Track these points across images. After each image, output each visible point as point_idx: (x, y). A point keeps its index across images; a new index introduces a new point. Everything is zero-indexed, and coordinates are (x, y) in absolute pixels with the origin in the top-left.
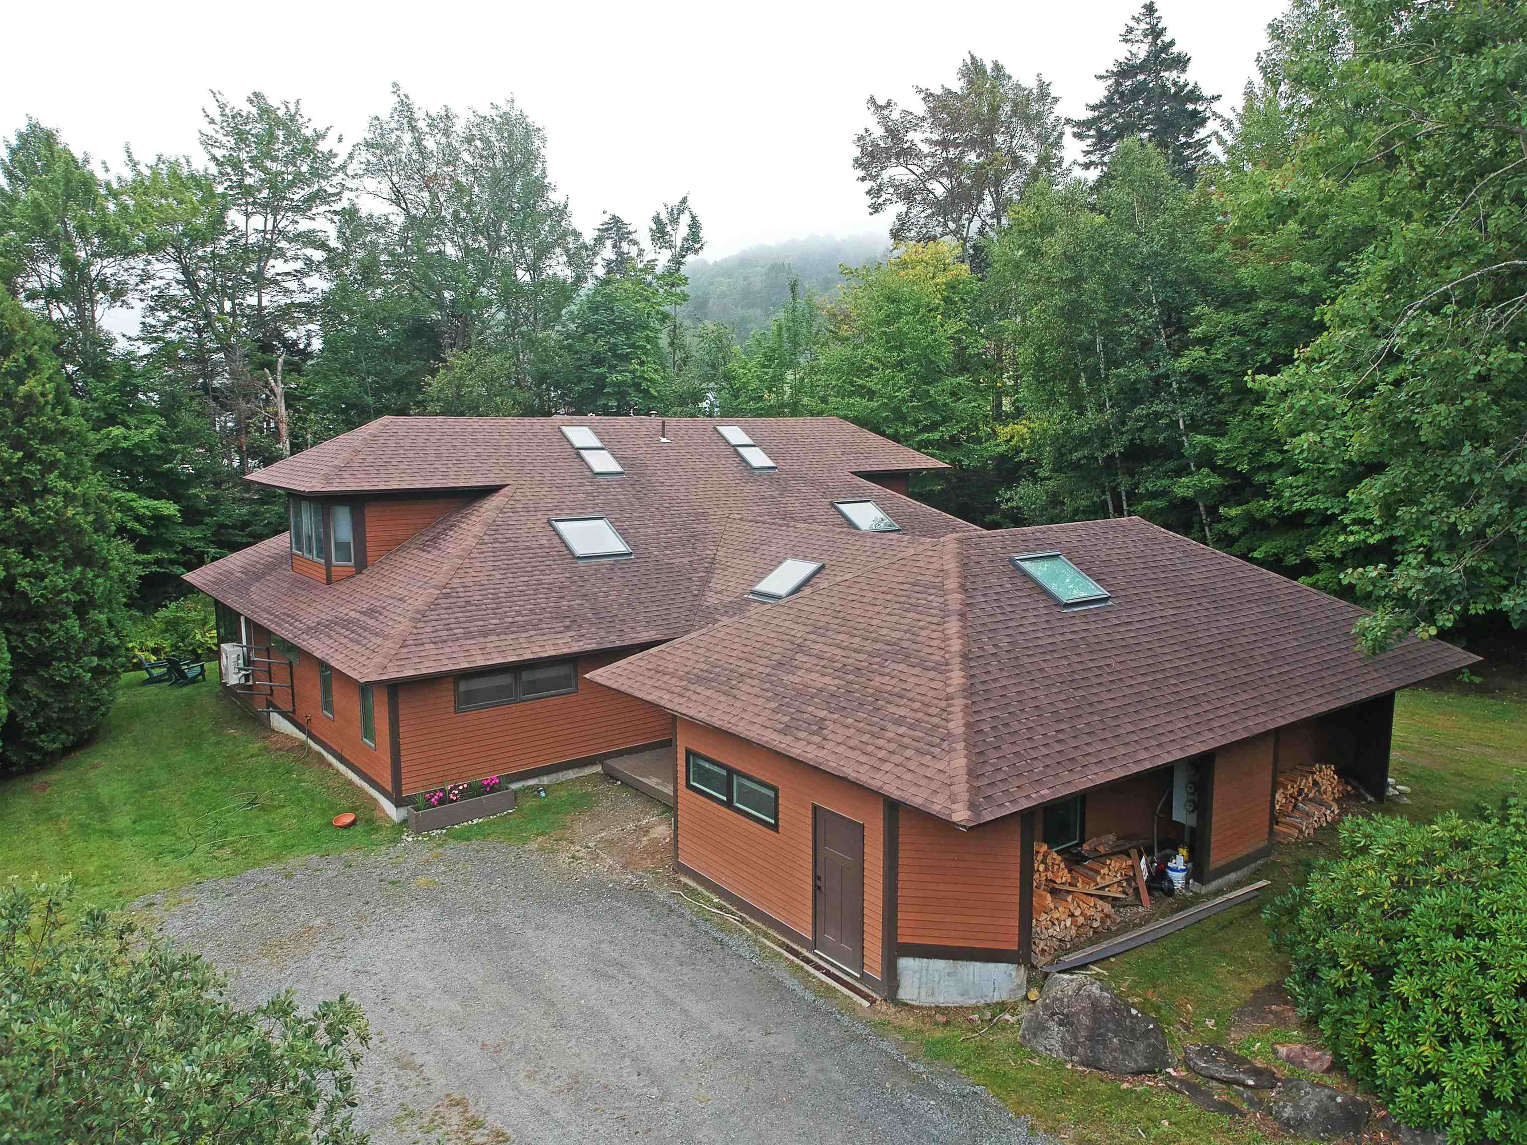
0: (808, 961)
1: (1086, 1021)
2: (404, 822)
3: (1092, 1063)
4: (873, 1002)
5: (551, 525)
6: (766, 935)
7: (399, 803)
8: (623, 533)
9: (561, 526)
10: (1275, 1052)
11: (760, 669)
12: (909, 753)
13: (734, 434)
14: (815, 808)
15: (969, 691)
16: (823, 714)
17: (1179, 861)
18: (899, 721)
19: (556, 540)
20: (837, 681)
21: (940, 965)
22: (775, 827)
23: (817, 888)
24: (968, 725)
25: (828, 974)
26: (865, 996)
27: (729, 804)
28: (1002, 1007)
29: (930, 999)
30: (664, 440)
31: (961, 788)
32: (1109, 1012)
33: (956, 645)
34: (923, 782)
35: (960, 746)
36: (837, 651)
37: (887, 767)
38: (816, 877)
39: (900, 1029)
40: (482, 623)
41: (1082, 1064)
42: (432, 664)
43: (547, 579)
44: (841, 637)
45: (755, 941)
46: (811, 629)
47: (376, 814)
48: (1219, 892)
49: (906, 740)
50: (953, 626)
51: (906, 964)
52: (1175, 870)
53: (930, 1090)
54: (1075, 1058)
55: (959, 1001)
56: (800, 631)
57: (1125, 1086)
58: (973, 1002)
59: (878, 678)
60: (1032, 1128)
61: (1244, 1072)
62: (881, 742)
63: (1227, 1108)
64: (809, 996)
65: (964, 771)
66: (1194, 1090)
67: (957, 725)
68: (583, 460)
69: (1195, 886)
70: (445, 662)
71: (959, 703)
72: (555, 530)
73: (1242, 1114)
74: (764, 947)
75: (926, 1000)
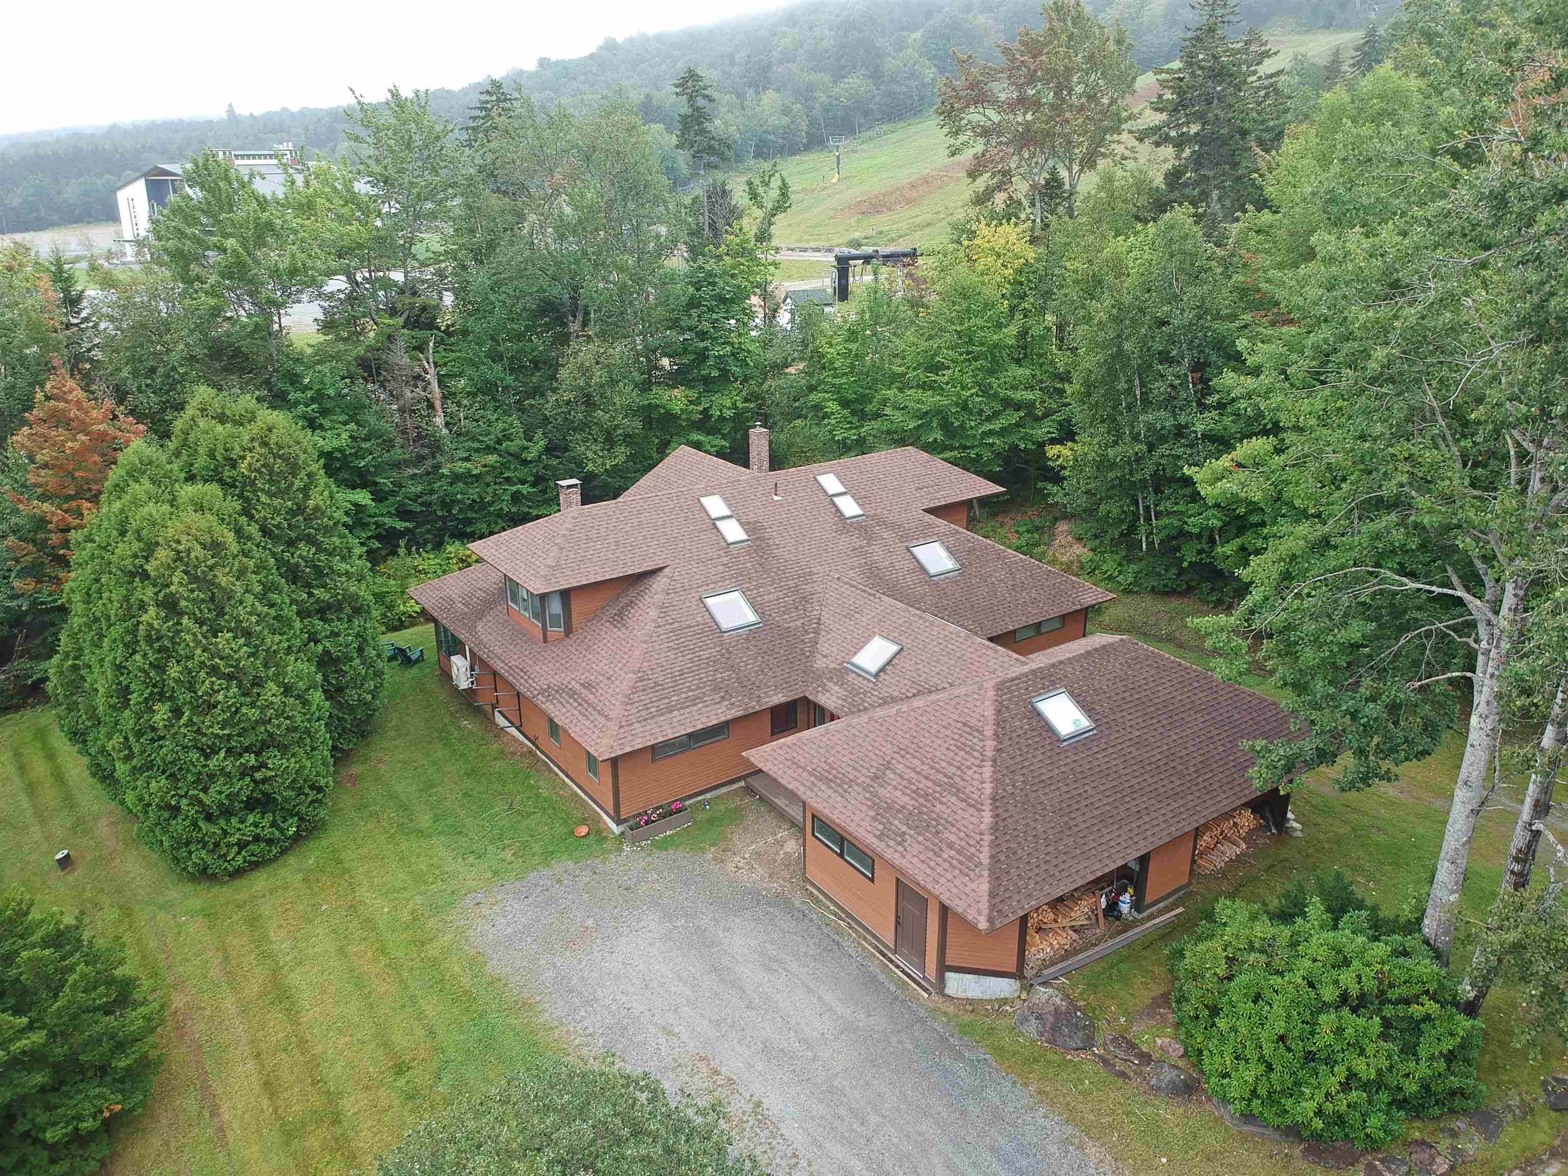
0: (891, 961)
1: (1051, 1019)
2: (623, 833)
3: (1052, 1042)
4: (930, 994)
5: (702, 602)
6: (865, 939)
7: (618, 822)
8: (753, 602)
9: (709, 602)
10: (1155, 1042)
11: (863, 779)
12: (956, 872)
13: (830, 483)
14: (898, 879)
15: (995, 828)
16: (904, 828)
17: (1126, 898)
18: (951, 846)
19: (707, 617)
20: (913, 802)
21: (970, 977)
22: (872, 880)
23: (897, 923)
24: (992, 857)
25: (903, 971)
26: (926, 990)
27: (841, 855)
28: (1005, 1001)
29: (964, 995)
30: (776, 498)
31: (984, 905)
32: (1065, 1014)
33: (988, 788)
34: (963, 896)
35: (986, 873)
36: (913, 775)
37: (942, 880)
38: (897, 917)
39: (946, 1014)
40: (667, 701)
41: (1046, 1042)
42: (640, 740)
43: (705, 654)
44: (916, 762)
45: (859, 943)
46: (896, 749)
47: (601, 825)
48: (1151, 917)
49: (955, 862)
50: (988, 771)
51: (949, 975)
52: (1123, 902)
53: (959, 1056)
54: (1043, 1039)
55: (980, 996)
56: (889, 749)
57: (1069, 1057)
58: (988, 997)
59: (938, 806)
60: (1014, 1083)
61: (1135, 1056)
62: (939, 860)
63: (1123, 1075)
65: (986, 894)
66: (1105, 1061)
67: (984, 857)
68: (718, 530)
70: (649, 738)
71: (988, 838)
72: (705, 606)
73: (1130, 1079)
74: (864, 948)
75: (960, 995)
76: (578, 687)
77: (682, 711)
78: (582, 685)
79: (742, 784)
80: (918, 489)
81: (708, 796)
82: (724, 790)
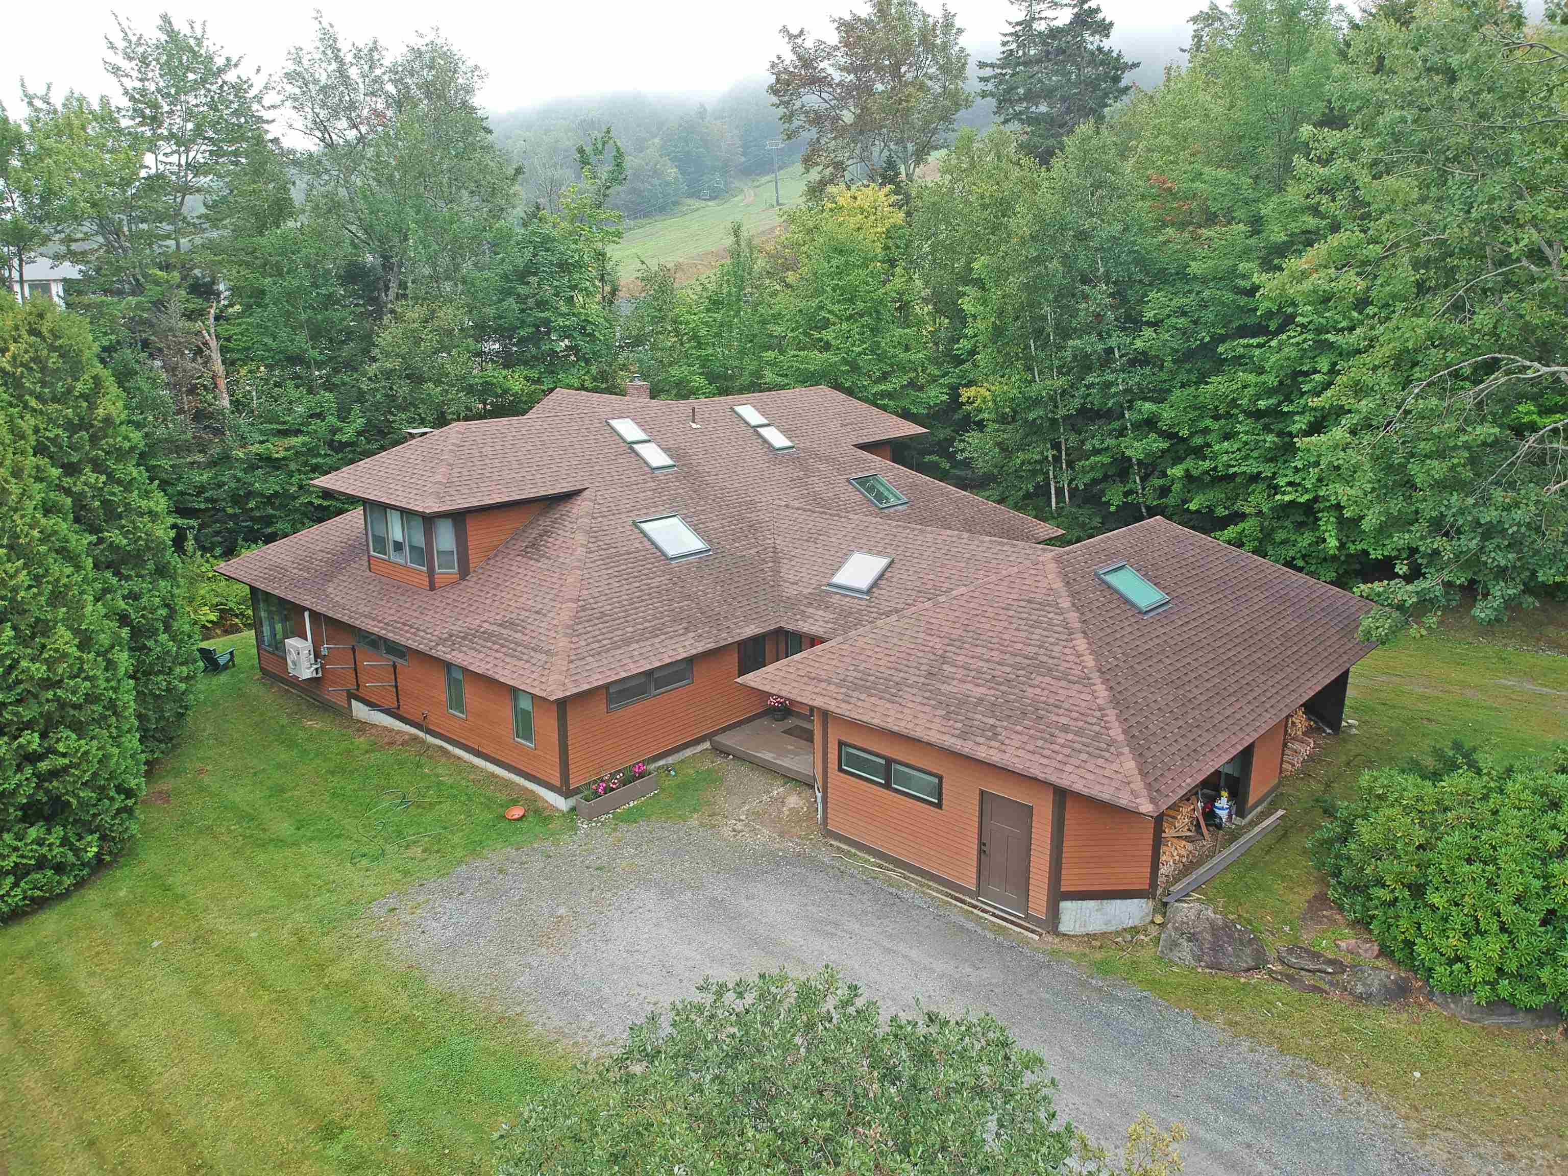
0: (975, 907)
1: (1208, 937)
2: (573, 809)
3: (1216, 966)
4: (1040, 935)
5: (637, 527)
6: (929, 887)
7: (567, 795)
8: (697, 529)
9: (645, 526)
10: (1338, 946)
11: (916, 679)
12: (1084, 756)
13: (750, 414)
14: (982, 793)
15: (1115, 702)
16: (991, 721)
17: (1223, 802)
18: (1065, 729)
19: (647, 543)
20: (992, 692)
21: (1092, 904)
22: (939, 806)
23: (981, 852)
24: (1125, 732)
25: (994, 915)
26: (1033, 932)
27: (887, 786)
28: (1135, 930)
29: (1082, 929)
30: (694, 426)
31: (1138, 784)
32: (1223, 929)
33: (1090, 661)
34: (1106, 781)
35: (1126, 750)
36: (981, 664)
37: (1069, 768)
38: (981, 844)
39: (1070, 954)
40: (619, 632)
41: (1208, 967)
42: (599, 676)
43: (655, 582)
44: (978, 650)
45: (923, 892)
46: (947, 641)
47: (540, 804)
48: (1253, 824)
49: (1077, 746)
50: (1081, 644)
51: (1066, 906)
52: (1222, 809)
53: (1112, 998)
54: (1203, 964)
55: (1104, 929)
56: (937, 643)
57: (1242, 980)
58: (1113, 928)
59: (1030, 690)
60: (1195, 1018)
61: (1324, 963)
62: (1056, 748)
63: (1316, 989)
64: (990, 936)
65: (1136, 772)
66: (1290, 978)
67: (1116, 732)
68: (637, 454)
69: (1237, 820)
70: (609, 673)
71: (1111, 715)
72: (642, 531)
73: (1328, 993)
74: (930, 896)
75: (1079, 930)
76: (495, 628)
77: (642, 644)
78: (500, 625)
79: (707, 745)
80: (842, 425)
81: (670, 760)
82: (688, 752)
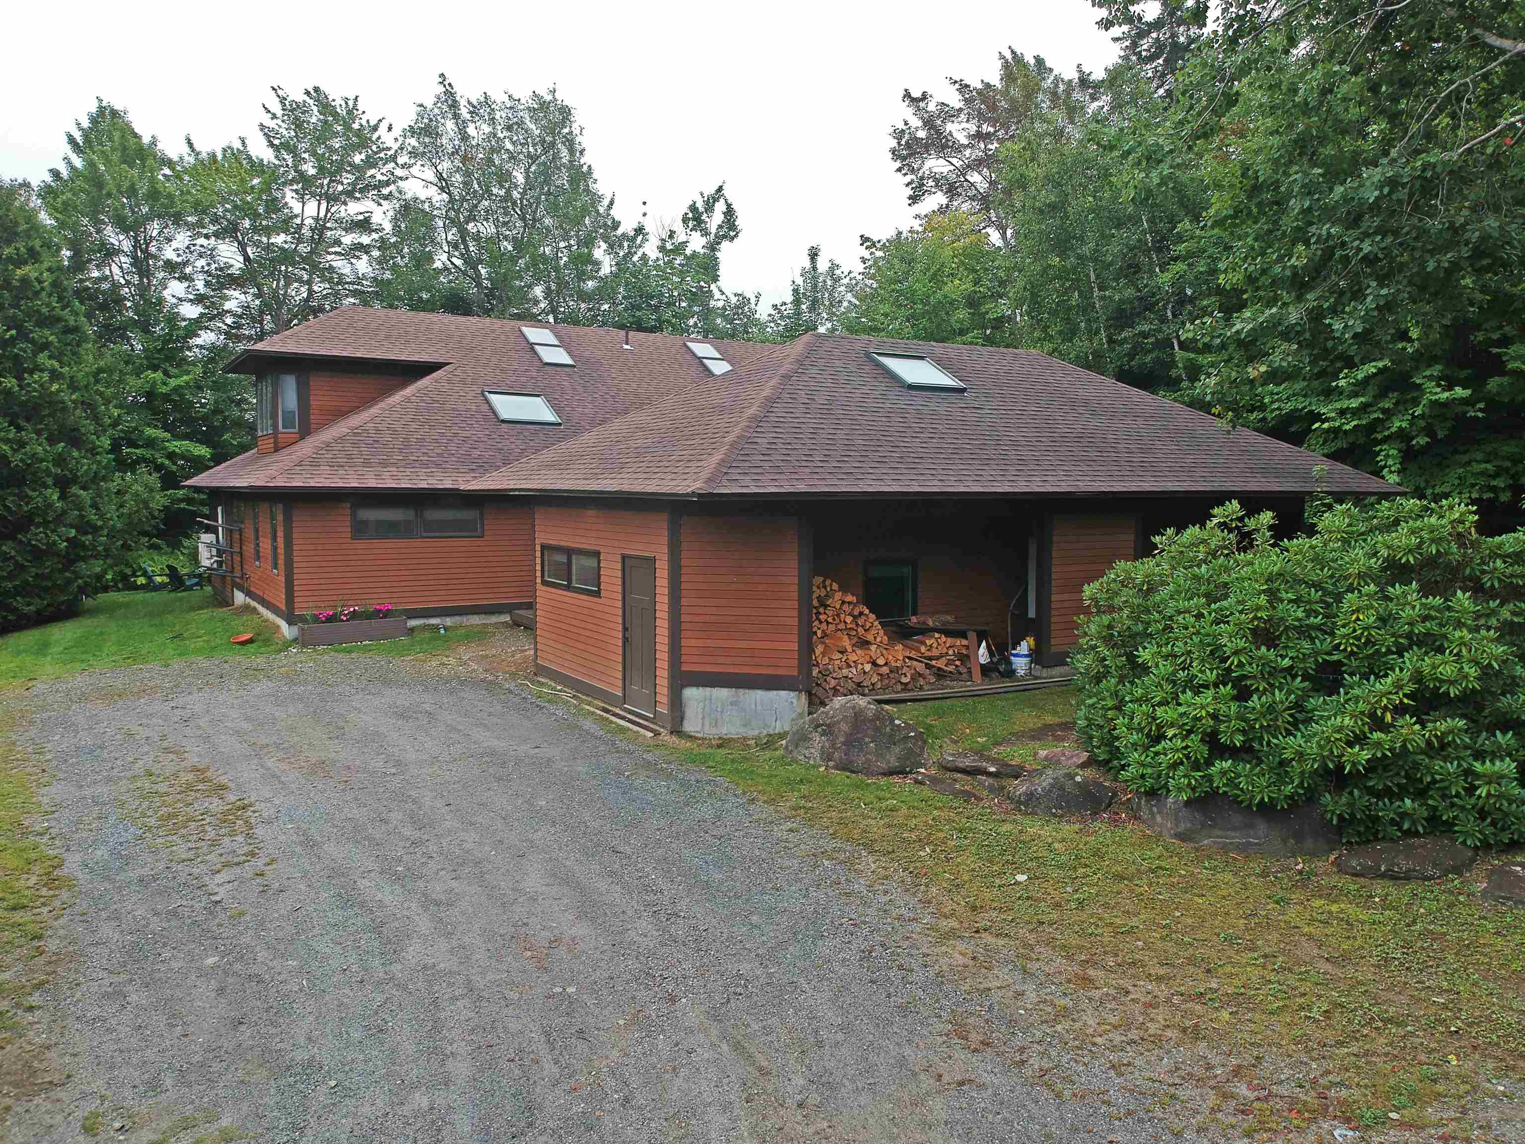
1: (845, 728)
2: (296, 639)
4: (657, 733)
7: (291, 622)
10: (1035, 755)
12: (681, 463)
17: (1023, 648)
21: (723, 693)
22: (597, 594)
23: (625, 640)
24: (739, 436)
25: (630, 721)
26: (652, 731)
27: (568, 588)
28: (782, 736)
29: (714, 731)
30: (626, 347)
31: (707, 472)
34: (679, 477)
35: (725, 449)
38: (625, 630)
41: (837, 768)
43: (465, 434)
45: (577, 707)
47: (272, 632)
51: (691, 694)
52: (1019, 656)
54: (831, 764)
55: (742, 732)
58: (756, 733)
60: (752, 800)
62: (663, 464)
64: (601, 733)
65: (716, 463)
67: (730, 438)
69: (1037, 670)
72: (487, 402)
73: (980, 799)
74: (581, 710)
75: (710, 731)
77: (403, 469)
79: (506, 618)
82: (477, 619)
